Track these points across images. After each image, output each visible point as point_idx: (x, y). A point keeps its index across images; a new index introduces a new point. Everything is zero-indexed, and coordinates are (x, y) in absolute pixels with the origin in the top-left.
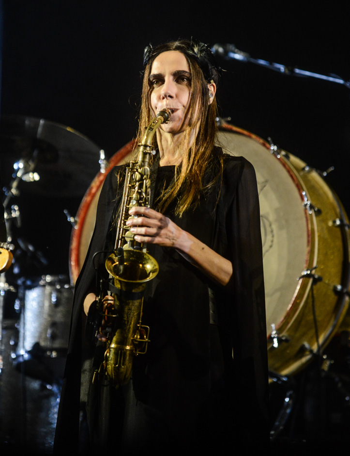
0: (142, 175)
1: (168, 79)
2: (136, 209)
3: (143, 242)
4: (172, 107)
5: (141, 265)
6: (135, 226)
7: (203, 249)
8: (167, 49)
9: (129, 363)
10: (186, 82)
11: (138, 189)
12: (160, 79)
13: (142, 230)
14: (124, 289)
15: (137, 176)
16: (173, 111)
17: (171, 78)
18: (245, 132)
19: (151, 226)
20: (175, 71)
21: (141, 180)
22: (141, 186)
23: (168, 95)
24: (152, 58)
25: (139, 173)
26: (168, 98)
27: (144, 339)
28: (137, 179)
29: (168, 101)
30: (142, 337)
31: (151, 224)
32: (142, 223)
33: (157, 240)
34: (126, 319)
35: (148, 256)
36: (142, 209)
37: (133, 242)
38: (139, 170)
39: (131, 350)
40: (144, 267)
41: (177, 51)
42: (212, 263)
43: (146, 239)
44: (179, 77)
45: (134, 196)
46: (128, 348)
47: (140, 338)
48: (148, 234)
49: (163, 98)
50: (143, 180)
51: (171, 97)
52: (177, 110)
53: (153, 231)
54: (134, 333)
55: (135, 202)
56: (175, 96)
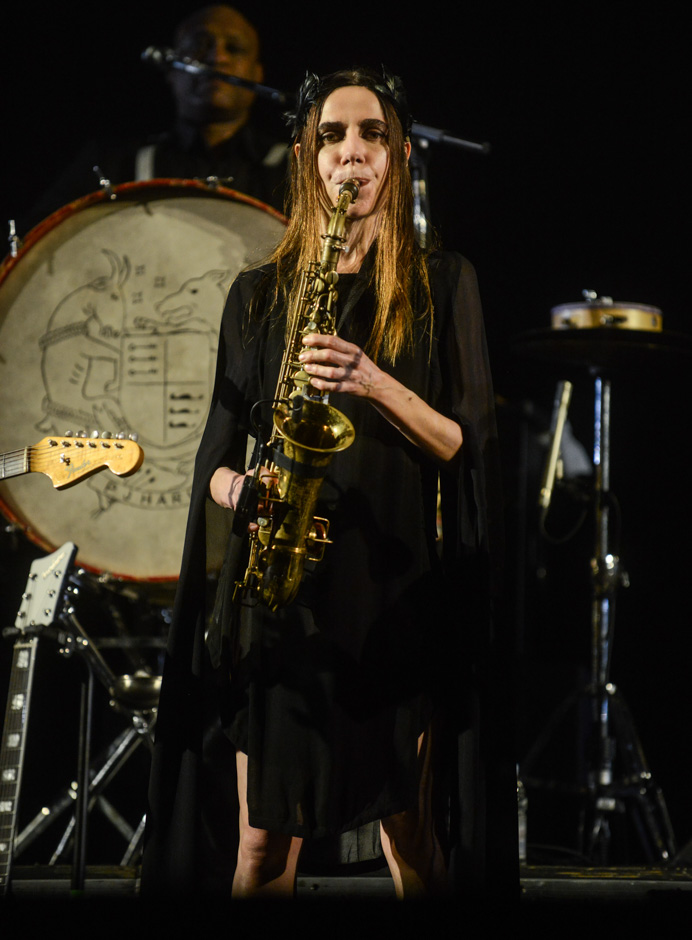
0: (327, 285)
1: (352, 133)
2: (316, 338)
3: (326, 390)
4: (360, 176)
5: (325, 427)
6: (312, 362)
7: (410, 399)
8: (345, 82)
9: (298, 574)
10: (379, 139)
11: (320, 306)
12: (337, 132)
13: (328, 371)
14: (298, 459)
15: (319, 284)
16: (363, 182)
17: (357, 129)
18: (257, 202)
19: (340, 363)
20: (363, 119)
21: (325, 291)
22: (323, 302)
23: (356, 158)
24: (321, 96)
25: (323, 280)
26: (356, 163)
27: (322, 538)
28: (319, 289)
29: (354, 168)
30: (320, 536)
31: (341, 360)
32: (329, 358)
33: (345, 386)
34: (299, 507)
35: (333, 411)
36: (326, 339)
37: (310, 389)
38: (322, 275)
39: (302, 555)
40: (330, 431)
41: (364, 88)
42: (422, 422)
43: (332, 385)
44: (368, 130)
45: (313, 316)
46: (297, 550)
47: (317, 537)
48: (335, 377)
49: (346, 162)
50: (328, 292)
51: (359, 161)
52: (368, 181)
53: (341, 372)
54: (309, 529)
55: (314, 327)
56: (364, 160)
